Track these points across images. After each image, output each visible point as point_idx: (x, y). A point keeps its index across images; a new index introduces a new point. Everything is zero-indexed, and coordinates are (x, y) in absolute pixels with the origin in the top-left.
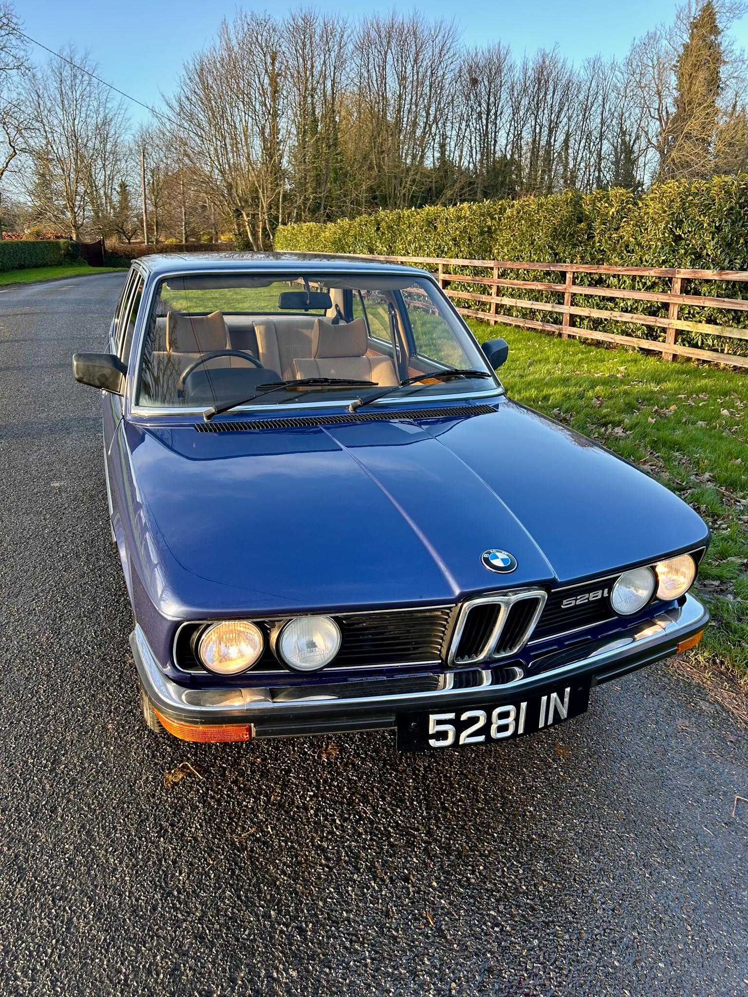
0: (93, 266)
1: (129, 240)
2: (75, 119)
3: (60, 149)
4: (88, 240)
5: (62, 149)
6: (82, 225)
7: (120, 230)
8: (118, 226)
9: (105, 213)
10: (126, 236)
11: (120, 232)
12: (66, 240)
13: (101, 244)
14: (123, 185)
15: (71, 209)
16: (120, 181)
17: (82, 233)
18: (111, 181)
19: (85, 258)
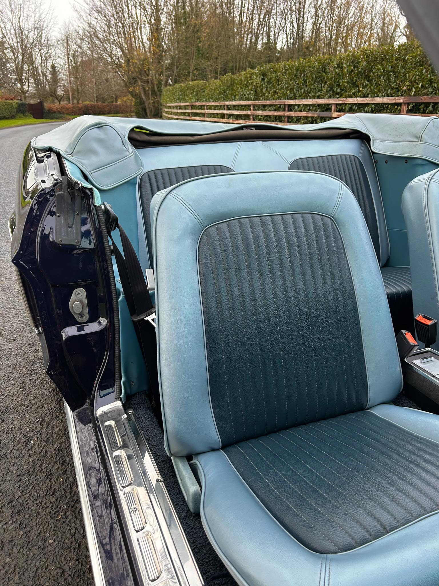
0: (37, 119)
1: (59, 101)
4: (32, 102)
5: (12, 40)
8: (52, 92)
9: (43, 85)
10: (57, 99)
11: (53, 96)
12: (18, 101)
13: (41, 103)
14: (53, 67)
15: (20, 80)
16: (51, 63)
17: (28, 97)
18: (45, 63)
19: (31, 113)
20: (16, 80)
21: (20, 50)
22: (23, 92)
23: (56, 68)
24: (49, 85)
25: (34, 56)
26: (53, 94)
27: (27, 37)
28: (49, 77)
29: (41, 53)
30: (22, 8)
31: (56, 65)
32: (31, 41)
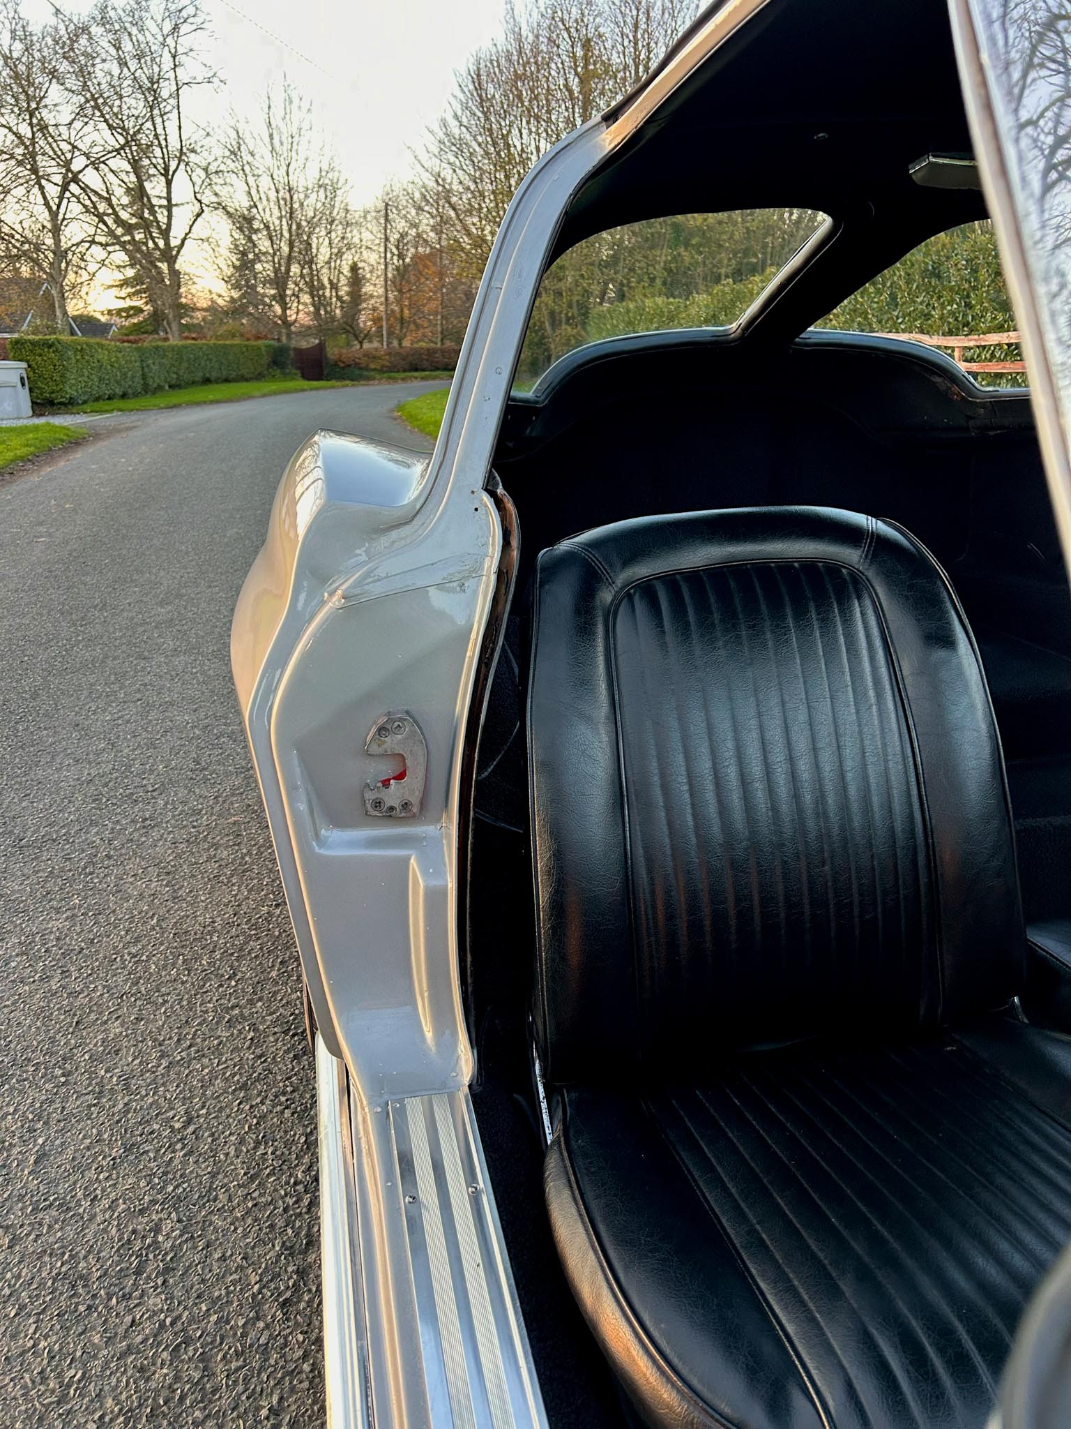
0: (309, 379)
1: (361, 343)
2: (288, 165)
3: (268, 212)
4: (304, 345)
5: (270, 214)
6: (295, 321)
7: (348, 328)
8: (346, 323)
9: (329, 309)
10: (356, 337)
11: (348, 331)
12: (272, 342)
13: (321, 347)
14: (354, 268)
15: (281, 298)
16: (350, 262)
17: (295, 333)
18: (338, 262)
19: (297, 368)
20: (273, 297)
21: (286, 235)
22: (287, 324)
23: (360, 271)
24: (342, 307)
25: (314, 246)
26: (349, 327)
27: (302, 205)
28: (344, 290)
29: (330, 238)
30: (294, 144)
31: (360, 265)
32: (311, 214)
